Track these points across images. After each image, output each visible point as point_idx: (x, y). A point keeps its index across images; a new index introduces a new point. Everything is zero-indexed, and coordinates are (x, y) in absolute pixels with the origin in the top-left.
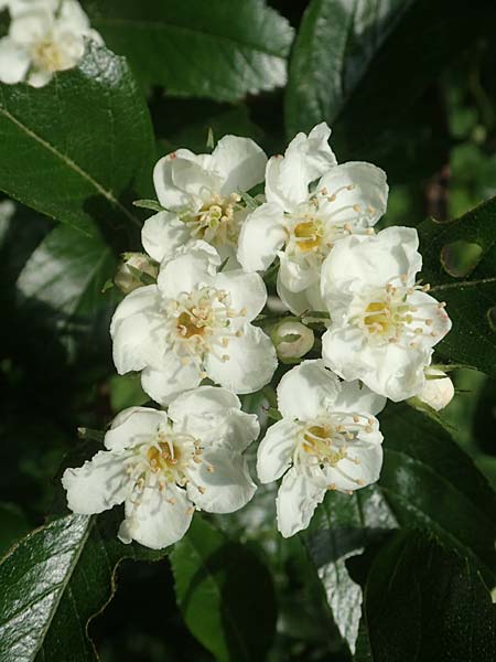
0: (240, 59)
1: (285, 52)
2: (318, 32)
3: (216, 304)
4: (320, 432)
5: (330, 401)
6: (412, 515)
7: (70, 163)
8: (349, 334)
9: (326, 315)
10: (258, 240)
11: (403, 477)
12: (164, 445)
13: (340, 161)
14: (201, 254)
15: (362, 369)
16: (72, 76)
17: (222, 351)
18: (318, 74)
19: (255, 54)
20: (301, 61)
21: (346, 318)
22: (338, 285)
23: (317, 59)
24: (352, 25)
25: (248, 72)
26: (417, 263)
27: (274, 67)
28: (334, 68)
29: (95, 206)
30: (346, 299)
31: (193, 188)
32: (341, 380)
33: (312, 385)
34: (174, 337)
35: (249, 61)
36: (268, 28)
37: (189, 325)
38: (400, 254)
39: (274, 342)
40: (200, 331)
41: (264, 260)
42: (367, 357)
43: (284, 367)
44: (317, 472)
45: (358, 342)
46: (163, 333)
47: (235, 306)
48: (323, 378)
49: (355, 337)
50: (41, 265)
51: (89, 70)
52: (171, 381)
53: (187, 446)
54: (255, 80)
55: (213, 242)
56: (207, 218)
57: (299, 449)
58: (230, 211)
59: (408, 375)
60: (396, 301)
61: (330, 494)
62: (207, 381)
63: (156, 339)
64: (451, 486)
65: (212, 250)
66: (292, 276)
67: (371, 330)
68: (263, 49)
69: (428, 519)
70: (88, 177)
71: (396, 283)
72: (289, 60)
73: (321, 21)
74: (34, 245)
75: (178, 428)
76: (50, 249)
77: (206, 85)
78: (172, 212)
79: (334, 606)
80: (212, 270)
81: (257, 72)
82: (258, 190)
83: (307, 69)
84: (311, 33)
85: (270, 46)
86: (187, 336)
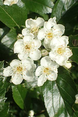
0: (44, 8)
1: (52, 7)
2: (58, 6)
3: (32, 44)
4: (47, 69)
5: (50, 64)
6: (62, 89)
7: (13, 19)
8: (54, 53)
9: (51, 49)
10: (41, 35)
11: (61, 82)
12: (20, 67)
14: (31, 36)
15: (56, 59)
16: (16, 5)
17: (32, 52)
18: (57, 13)
19: (47, 7)
21: (54, 50)
22: (53, 44)
23: (57, 10)
24: (64, 5)
25: (45, 10)
26: (68, 43)
27: (50, 9)
28: (60, 12)
29: (16, 27)
30: (54, 47)
31: (32, 25)
32: (52, 61)
33: (47, 61)
34: (25, 49)
35: (46, 8)
36: (50, 3)
37: (27, 47)
38: (65, 41)
39: (41, 53)
40: (29, 48)
41: (42, 38)
42: (57, 57)
43: (42, 57)
44: (46, 76)
45: (56, 55)
47: (36, 45)
48: (48, 60)
50: (6, 38)
51: (18, 4)
52: (23, 57)
53: (23, 68)
54: (46, 11)
55: (34, 34)
56: (33, 30)
57: (43, 72)
58: (37, 29)
59: (64, 62)
60: (63, 49)
61: (48, 81)
62: (29, 57)
63: (22, 49)
64: (69, 85)
66: (46, 42)
67: (58, 52)
68: (48, 6)
69: (64, 90)
70: (15, 22)
71: (64, 45)
72: (53, 9)
73: (59, 4)
74: (6, 35)
75: (23, 64)
76: (8, 36)
77: (38, 11)
78: (28, 29)
80: (33, 39)
81: (47, 10)
82: (42, 27)
83: (55, 11)
85: (49, 6)
86: (26, 49)
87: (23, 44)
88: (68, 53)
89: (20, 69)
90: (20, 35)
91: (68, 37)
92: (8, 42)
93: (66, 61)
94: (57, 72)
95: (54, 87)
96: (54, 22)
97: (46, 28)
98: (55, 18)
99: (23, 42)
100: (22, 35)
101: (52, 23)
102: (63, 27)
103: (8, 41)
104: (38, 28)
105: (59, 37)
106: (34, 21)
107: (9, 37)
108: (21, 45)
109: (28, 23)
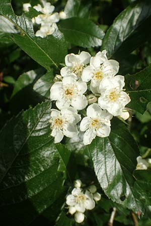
0: (91, 39)
1: (102, 38)
2: (110, 35)
3: (75, 88)
4: (96, 121)
5: (99, 114)
6: (117, 149)
7: (48, 56)
8: (105, 99)
9: (100, 94)
10: (87, 75)
11: (116, 140)
12: (59, 119)
13: (109, 60)
14: (73, 76)
15: (107, 107)
16: (51, 36)
17: (75, 99)
18: (109, 45)
19: (95, 38)
20: (105, 42)
21: (105, 95)
22: (104, 87)
23: (109, 42)
24: (119, 34)
25: (92, 42)
26: (123, 84)
27: (99, 41)
28: (113, 44)
29: (53, 67)
30: (104, 90)
31: (74, 63)
32: (102, 110)
33: (95, 111)
34: (64, 95)
35: (93, 39)
36: (98, 32)
37: (69, 93)
38: (120, 82)
39: (88, 99)
40: (71, 93)
41: (88, 80)
42: (109, 105)
43: (89, 105)
44: (94, 131)
45: (107, 102)
46: (62, 93)
47: (79, 89)
48: (97, 109)
49: (107, 100)
50: (40, 83)
51: (55, 35)
52: (63, 105)
53: (64, 120)
54: (94, 44)
55: (77, 74)
56: (76, 69)
57: (91, 125)
58: (81, 68)
59: (118, 111)
60: (117, 93)
61: (97, 137)
62: (71, 106)
63: (61, 95)
64: (127, 144)
65: (76, 76)
66: (94, 84)
67: (110, 98)
68: (97, 37)
69: (121, 151)
70: (51, 59)
71: (118, 88)
72: (103, 40)
73: (111, 33)
74: (39, 78)
75: (62, 116)
76: (42, 79)
77: (82, 44)
78: (69, 67)
79: (95, 167)
80: (75, 81)
81: (95, 42)
82: (88, 64)
84: (108, 35)
85: (98, 36)
86: (67, 94)
87: (63, 88)
88: (124, 98)
89: (59, 121)
90: (58, 76)
91: (123, 77)
92: (43, 88)
93: (121, 110)
94: (109, 124)
95: (107, 147)
96: (104, 57)
97: (93, 65)
98: (105, 52)
99: (62, 85)
100: (60, 77)
101: (102, 59)
102: (117, 63)
103: (43, 86)
104: (82, 65)
105: (111, 77)
106: (77, 56)
107: (44, 80)
108: (60, 90)
109: (68, 60)
